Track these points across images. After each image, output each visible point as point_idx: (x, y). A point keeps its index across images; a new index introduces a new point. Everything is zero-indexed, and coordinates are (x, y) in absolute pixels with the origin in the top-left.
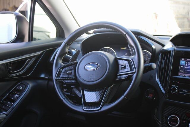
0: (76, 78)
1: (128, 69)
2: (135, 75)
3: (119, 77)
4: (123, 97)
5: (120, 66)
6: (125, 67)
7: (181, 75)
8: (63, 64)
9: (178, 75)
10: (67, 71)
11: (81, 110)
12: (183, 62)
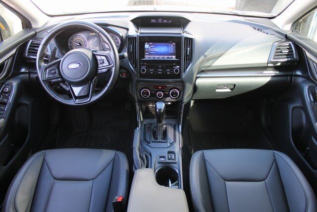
0: (61, 77)
1: (106, 63)
2: (114, 68)
3: (99, 71)
4: (107, 88)
5: (99, 61)
6: (103, 62)
7: (147, 57)
8: (46, 65)
9: (144, 58)
10: (51, 70)
11: (74, 104)
12: (147, 46)
